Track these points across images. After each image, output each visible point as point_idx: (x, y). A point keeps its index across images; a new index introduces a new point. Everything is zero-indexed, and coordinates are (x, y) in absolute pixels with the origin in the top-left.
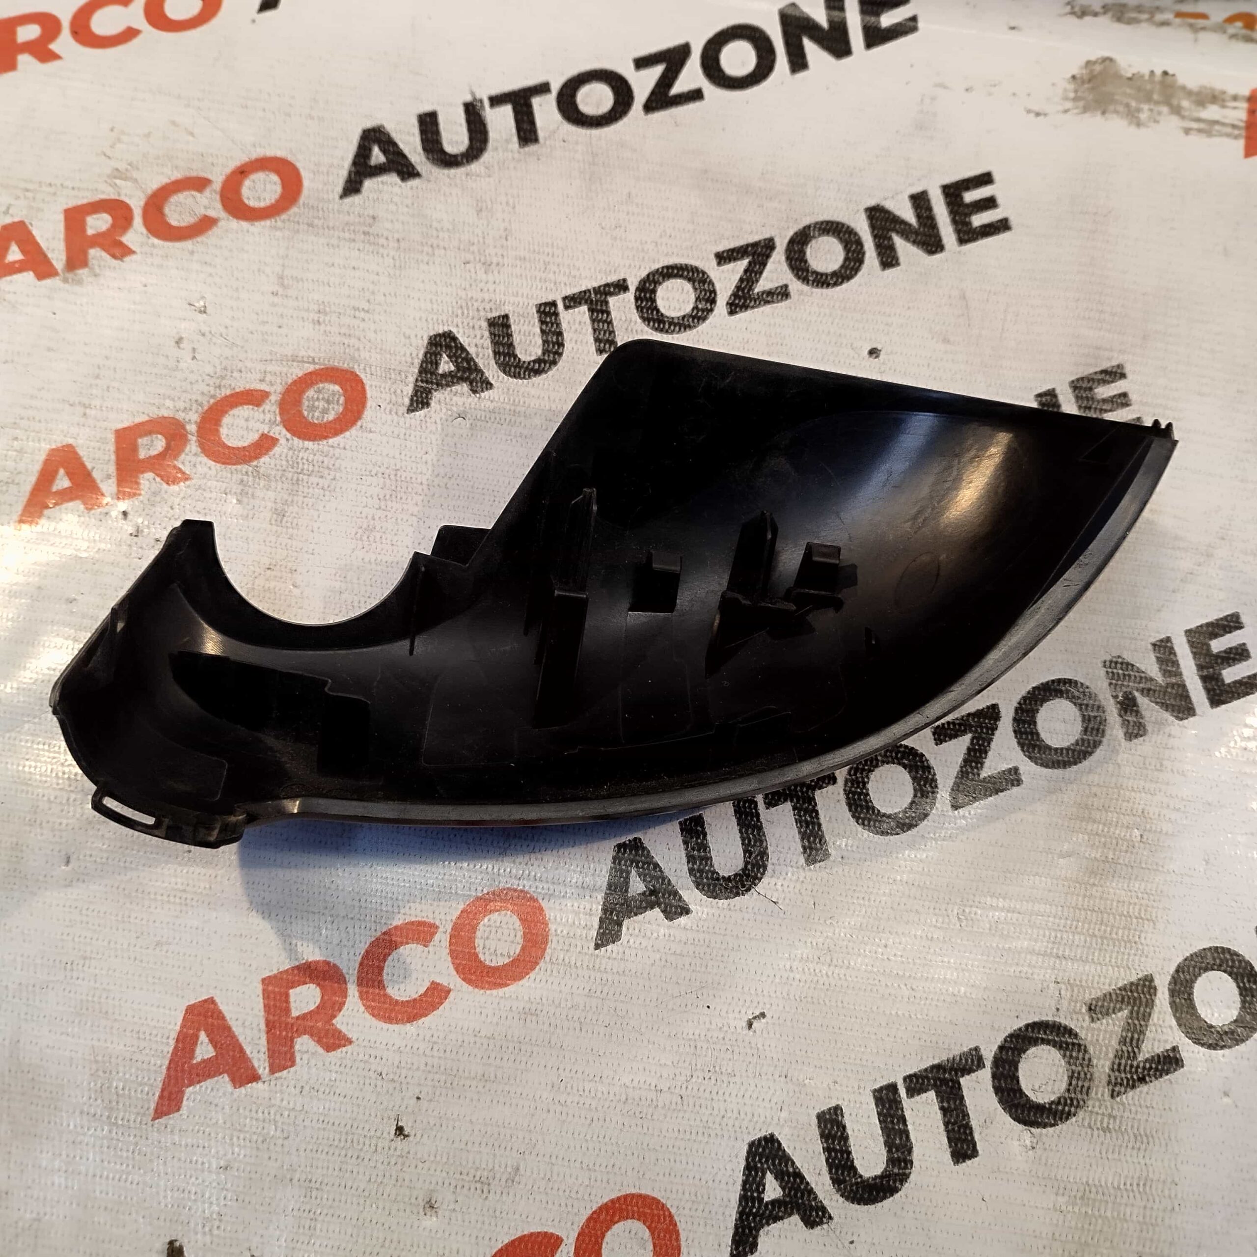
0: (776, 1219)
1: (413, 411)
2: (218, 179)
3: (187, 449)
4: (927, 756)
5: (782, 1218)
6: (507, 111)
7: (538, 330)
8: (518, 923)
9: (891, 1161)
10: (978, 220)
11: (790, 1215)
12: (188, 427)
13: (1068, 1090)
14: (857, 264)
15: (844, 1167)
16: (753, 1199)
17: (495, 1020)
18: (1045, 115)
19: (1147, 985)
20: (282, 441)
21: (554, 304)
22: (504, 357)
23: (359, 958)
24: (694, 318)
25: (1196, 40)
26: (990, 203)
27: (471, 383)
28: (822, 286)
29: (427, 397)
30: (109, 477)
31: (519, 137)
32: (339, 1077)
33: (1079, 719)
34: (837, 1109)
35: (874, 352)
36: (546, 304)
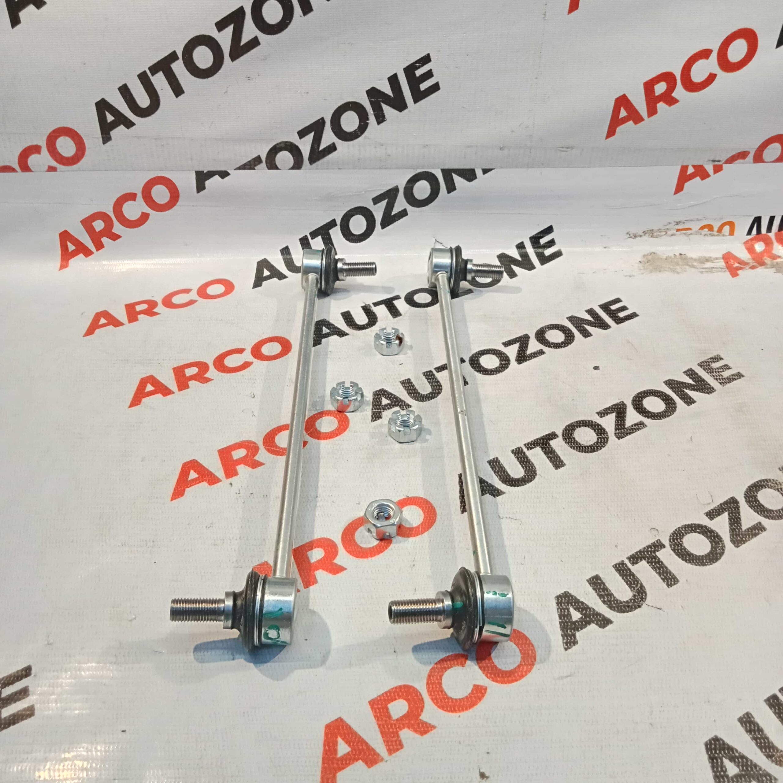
1: (374, 421)
2: (248, 348)
3: (260, 452)
4: (709, 526)
6: (383, 307)
7: (427, 382)
10: (622, 315)
12: (258, 443)
14: (572, 338)
16: (722, 777)
18: (634, 276)
20: (310, 442)
21: (431, 371)
22: (414, 394)
24: (501, 368)
25: (689, 239)
26: (624, 308)
27: (400, 406)
28: (559, 348)
29: (379, 414)
30: (219, 470)
31: (392, 315)
32: (433, 749)
35: (596, 368)
36: (427, 372)
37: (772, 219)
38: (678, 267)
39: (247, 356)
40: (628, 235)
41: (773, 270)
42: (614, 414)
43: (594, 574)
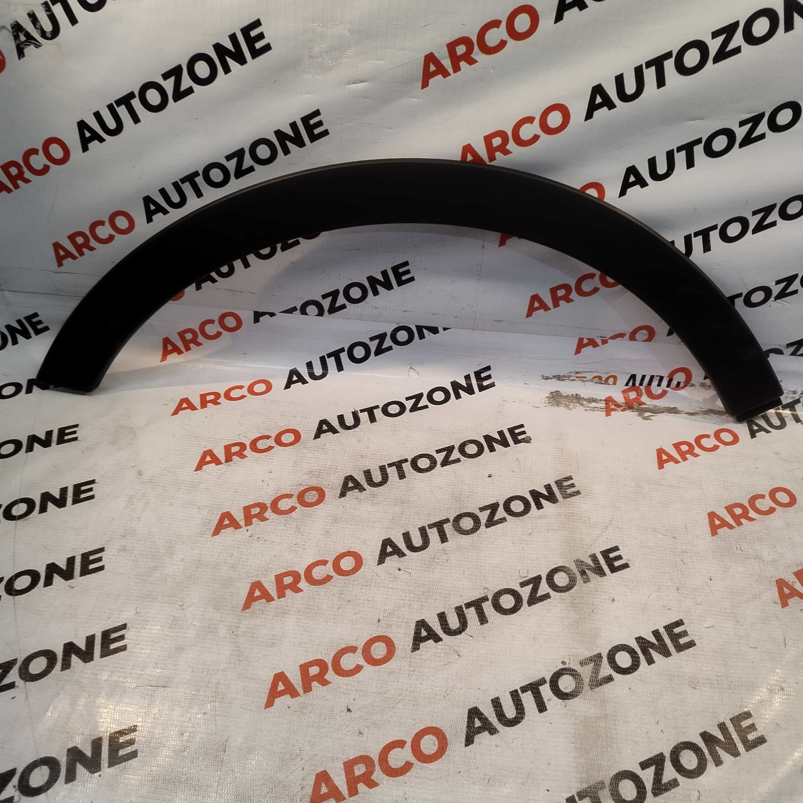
0: (480, 733)
1: (340, 498)
2: (273, 436)
3: (267, 511)
4: (519, 591)
5: (482, 732)
6: (366, 413)
7: (380, 474)
8: (385, 646)
9: (517, 713)
10: (520, 437)
11: (484, 731)
12: (267, 505)
13: (576, 688)
14: (482, 451)
15: (502, 716)
16: (471, 727)
17: (379, 675)
18: (540, 408)
19: (599, 656)
20: (298, 508)
21: (384, 466)
22: (370, 482)
23: (332, 658)
24: (430, 468)
25: (584, 384)
26: (524, 433)
27: (359, 489)
28: (471, 458)
29: (345, 494)
30: (242, 520)
31: (370, 421)
32: (327, 694)
33: (568, 578)
34: (498, 698)
35: (490, 476)
36: (382, 466)
37: (644, 377)
38: (572, 404)
39: (271, 442)
40: (542, 377)
41: (636, 413)
42: (490, 510)
43: (442, 611)
